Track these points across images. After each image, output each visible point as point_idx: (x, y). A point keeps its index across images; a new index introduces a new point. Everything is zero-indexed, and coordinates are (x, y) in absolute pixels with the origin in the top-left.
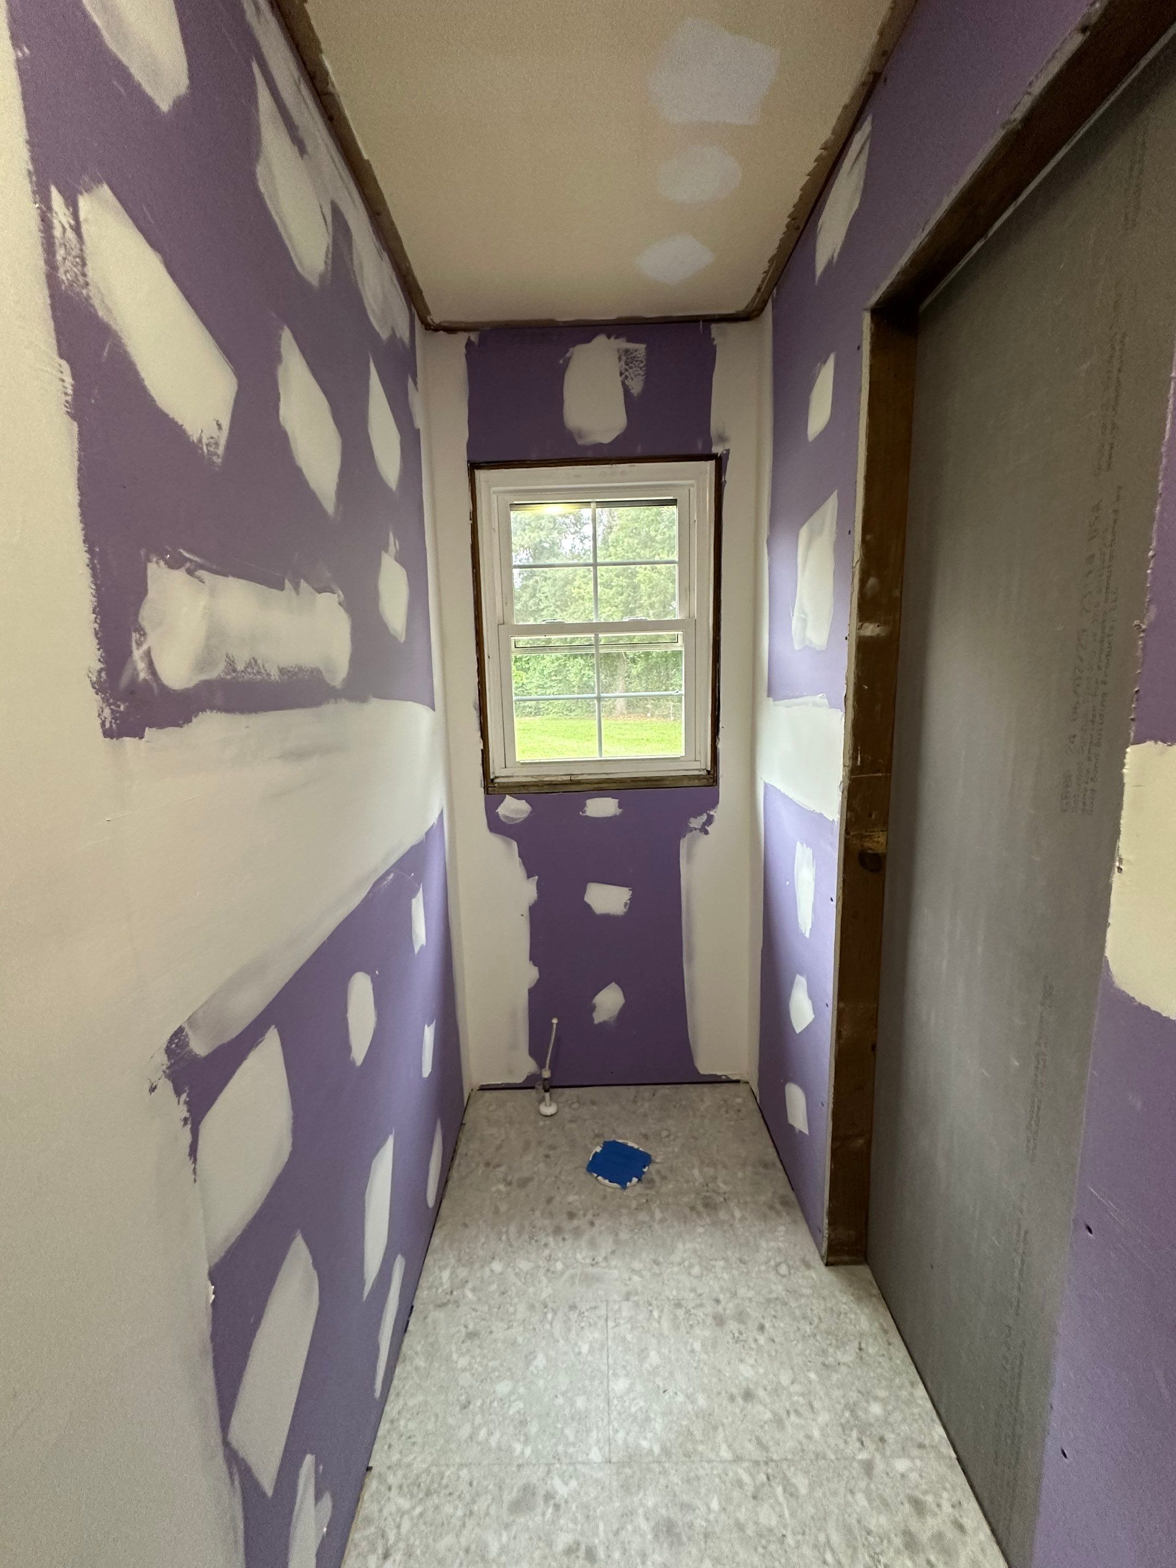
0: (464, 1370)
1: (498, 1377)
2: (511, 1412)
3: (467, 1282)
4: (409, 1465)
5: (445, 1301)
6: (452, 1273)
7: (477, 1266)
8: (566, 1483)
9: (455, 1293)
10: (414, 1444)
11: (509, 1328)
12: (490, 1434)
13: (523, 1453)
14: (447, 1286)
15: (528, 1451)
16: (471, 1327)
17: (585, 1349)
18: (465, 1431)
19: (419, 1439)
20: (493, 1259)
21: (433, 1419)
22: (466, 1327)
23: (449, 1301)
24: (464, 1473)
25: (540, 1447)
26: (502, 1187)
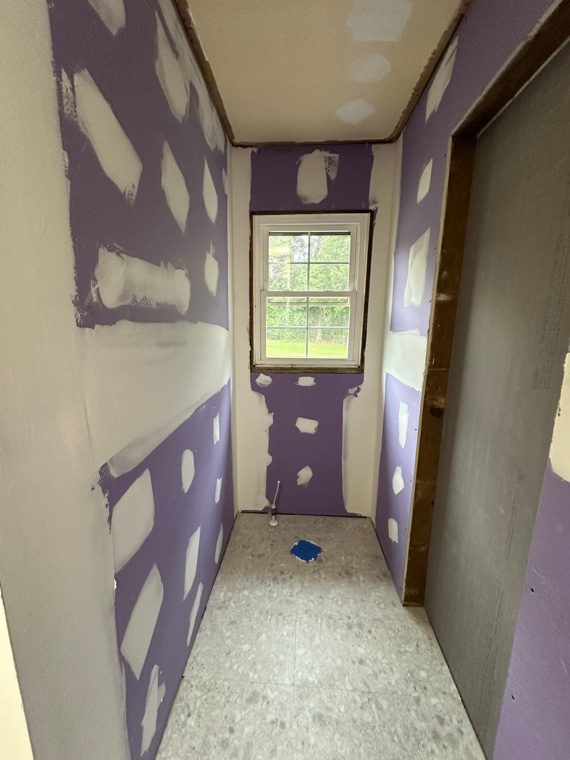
0: (228, 638)
1: (244, 643)
2: (249, 658)
3: (231, 599)
4: (201, 677)
5: (221, 606)
6: (225, 594)
7: (237, 592)
8: (273, 693)
9: (226, 603)
10: (204, 668)
11: (250, 621)
12: (239, 667)
13: (253, 677)
14: (222, 599)
15: (256, 677)
16: (232, 619)
17: (285, 633)
18: (228, 665)
19: (206, 666)
20: (244, 589)
21: (213, 658)
22: (230, 618)
23: (223, 607)
24: (226, 683)
25: (262, 675)
26: (250, 557)
